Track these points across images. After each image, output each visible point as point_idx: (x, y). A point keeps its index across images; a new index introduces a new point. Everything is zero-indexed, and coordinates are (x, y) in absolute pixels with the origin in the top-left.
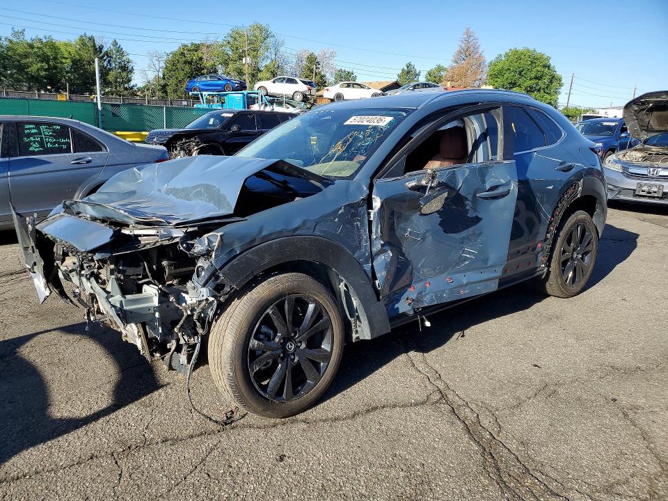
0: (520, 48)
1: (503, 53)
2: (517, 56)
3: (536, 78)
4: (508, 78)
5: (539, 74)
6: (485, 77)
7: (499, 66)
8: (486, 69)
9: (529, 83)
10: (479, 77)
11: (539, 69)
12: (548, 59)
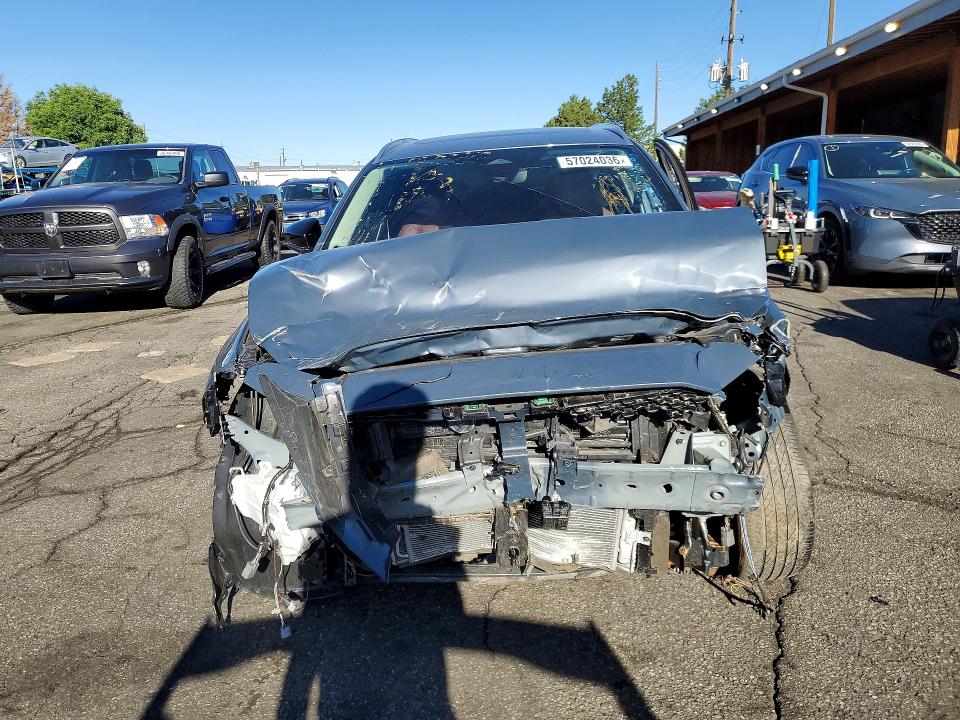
0: (71, 84)
1: (46, 92)
2: (71, 96)
3: (107, 129)
4: (64, 129)
5: (112, 124)
6: (23, 126)
7: (45, 111)
8: (23, 113)
9: (98, 136)
10: (14, 125)
11: (108, 115)
12: (119, 102)
